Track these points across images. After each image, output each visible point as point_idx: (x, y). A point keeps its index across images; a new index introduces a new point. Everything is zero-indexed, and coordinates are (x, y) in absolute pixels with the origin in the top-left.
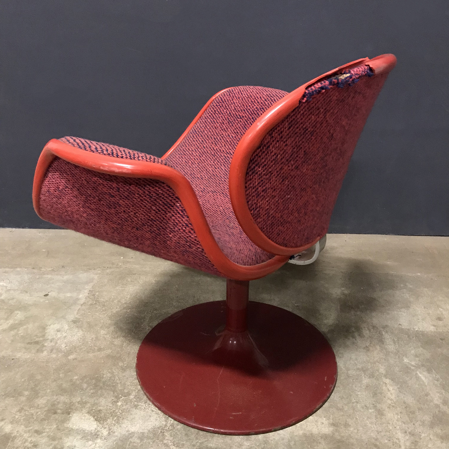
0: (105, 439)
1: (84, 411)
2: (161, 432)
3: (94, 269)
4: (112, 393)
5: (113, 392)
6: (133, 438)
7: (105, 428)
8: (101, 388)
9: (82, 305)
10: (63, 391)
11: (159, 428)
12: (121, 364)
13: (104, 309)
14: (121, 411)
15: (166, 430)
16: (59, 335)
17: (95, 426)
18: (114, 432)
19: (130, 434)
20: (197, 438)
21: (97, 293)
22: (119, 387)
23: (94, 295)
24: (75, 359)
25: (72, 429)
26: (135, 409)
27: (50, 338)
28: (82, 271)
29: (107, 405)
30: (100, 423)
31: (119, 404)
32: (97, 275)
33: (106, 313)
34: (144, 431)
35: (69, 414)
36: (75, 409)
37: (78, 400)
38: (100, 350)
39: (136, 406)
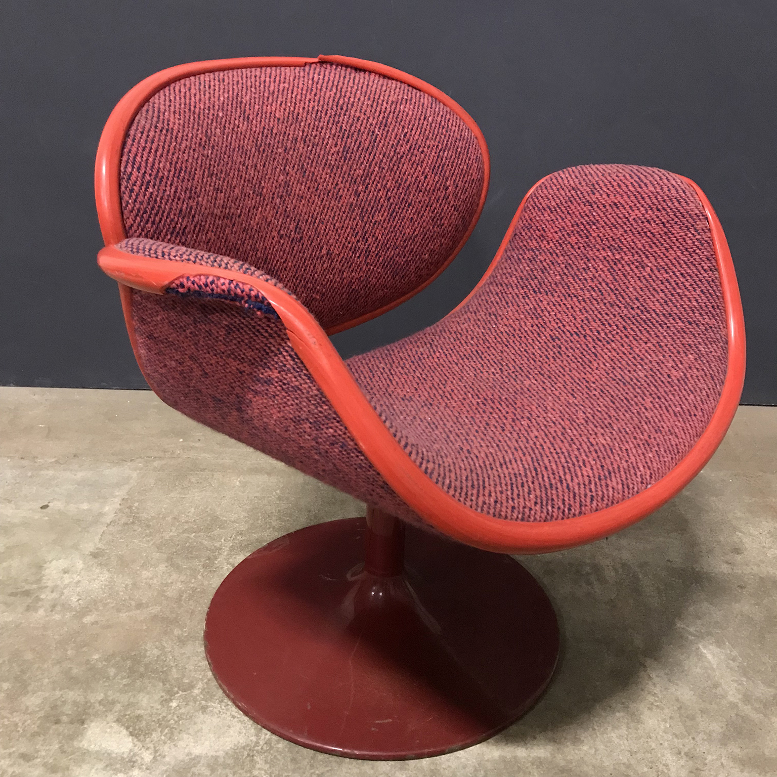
0: (147, 769)
1: (111, 717)
2: (248, 755)
3: (131, 461)
4: (161, 684)
5: (163, 682)
6: (198, 767)
7: (148, 749)
8: (142, 676)
9: (108, 525)
10: (72, 681)
11: (244, 748)
12: (177, 632)
13: (148, 531)
14: (178, 717)
15: (257, 751)
16: (67, 579)
17: (130, 745)
18: (164, 757)
19: (194, 759)
20: (312, 766)
21: (136, 504)
22: (174, 673)
23: (130, 507)
24: (96, 622)
25: (88, 750)
26: (203, 713)
27: (50, 584)
28: (109, 465)
29: (152, 707)
30: (139, 740)
31: (174, 704)
32: (136, 470)
33: (152, 540)
34: (217, 754)
35: (83, 723)
36: (94, 715)
37: (100, 699)
38: (139, 606)
39: (204, 709)
